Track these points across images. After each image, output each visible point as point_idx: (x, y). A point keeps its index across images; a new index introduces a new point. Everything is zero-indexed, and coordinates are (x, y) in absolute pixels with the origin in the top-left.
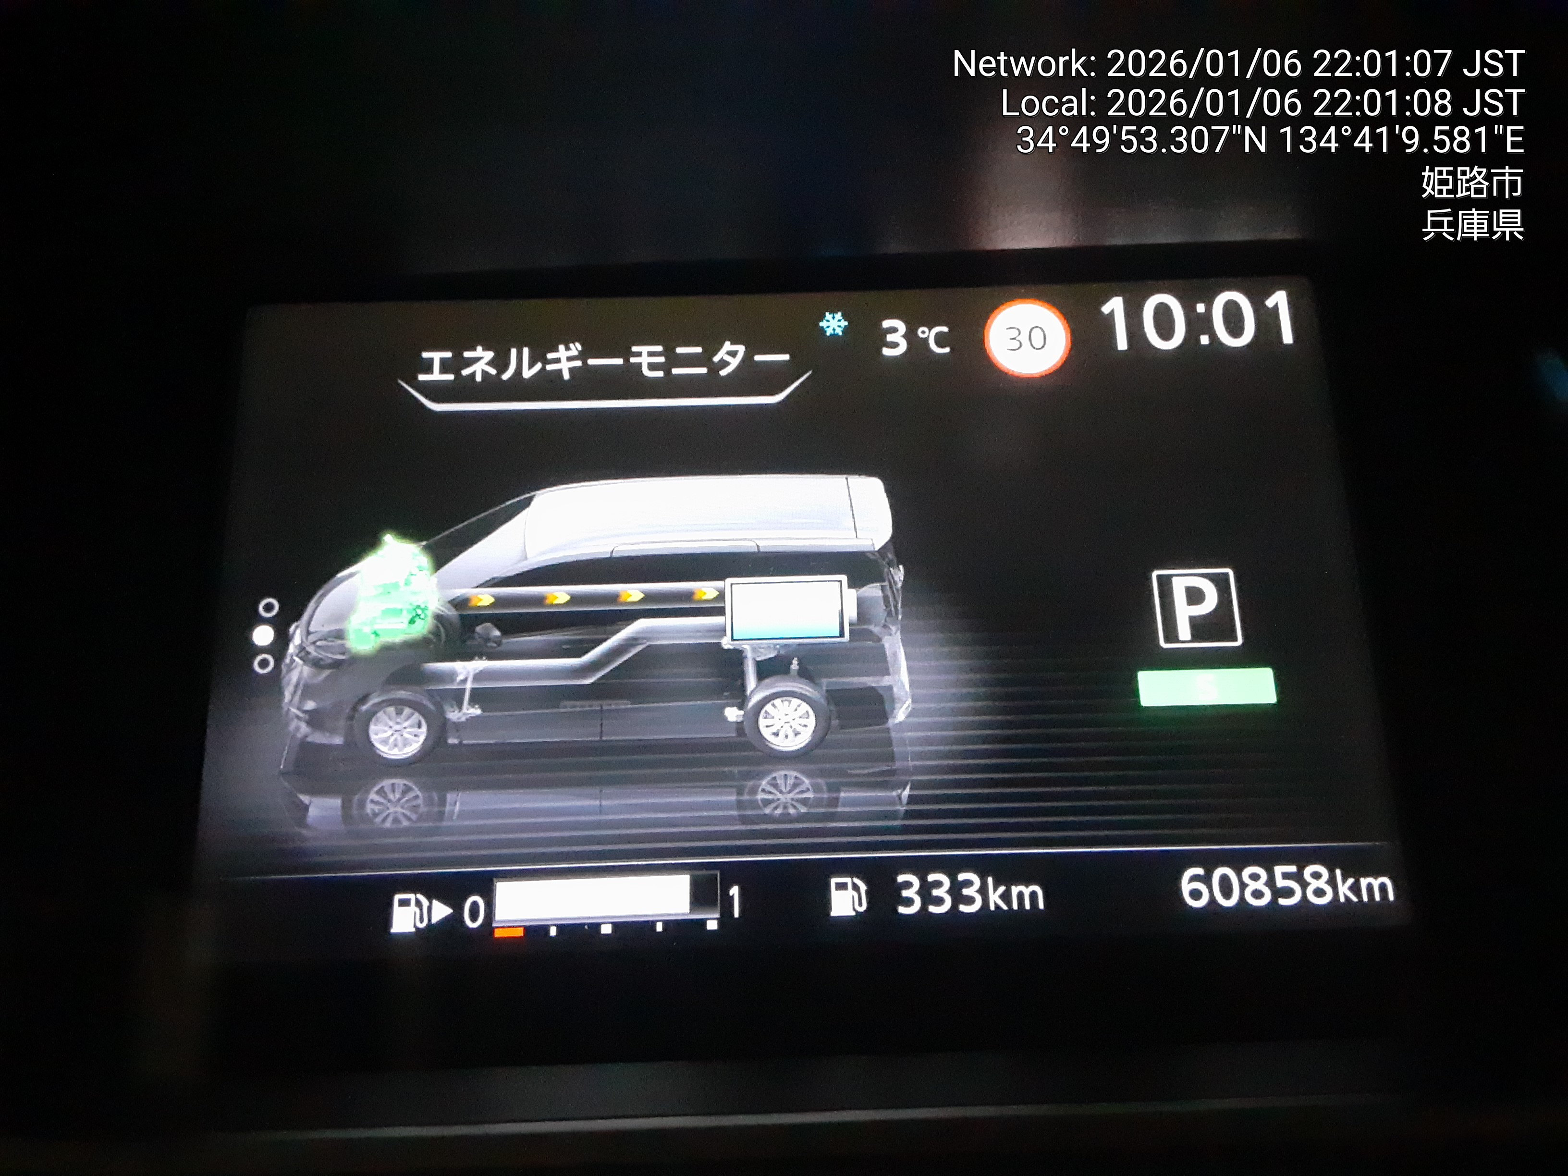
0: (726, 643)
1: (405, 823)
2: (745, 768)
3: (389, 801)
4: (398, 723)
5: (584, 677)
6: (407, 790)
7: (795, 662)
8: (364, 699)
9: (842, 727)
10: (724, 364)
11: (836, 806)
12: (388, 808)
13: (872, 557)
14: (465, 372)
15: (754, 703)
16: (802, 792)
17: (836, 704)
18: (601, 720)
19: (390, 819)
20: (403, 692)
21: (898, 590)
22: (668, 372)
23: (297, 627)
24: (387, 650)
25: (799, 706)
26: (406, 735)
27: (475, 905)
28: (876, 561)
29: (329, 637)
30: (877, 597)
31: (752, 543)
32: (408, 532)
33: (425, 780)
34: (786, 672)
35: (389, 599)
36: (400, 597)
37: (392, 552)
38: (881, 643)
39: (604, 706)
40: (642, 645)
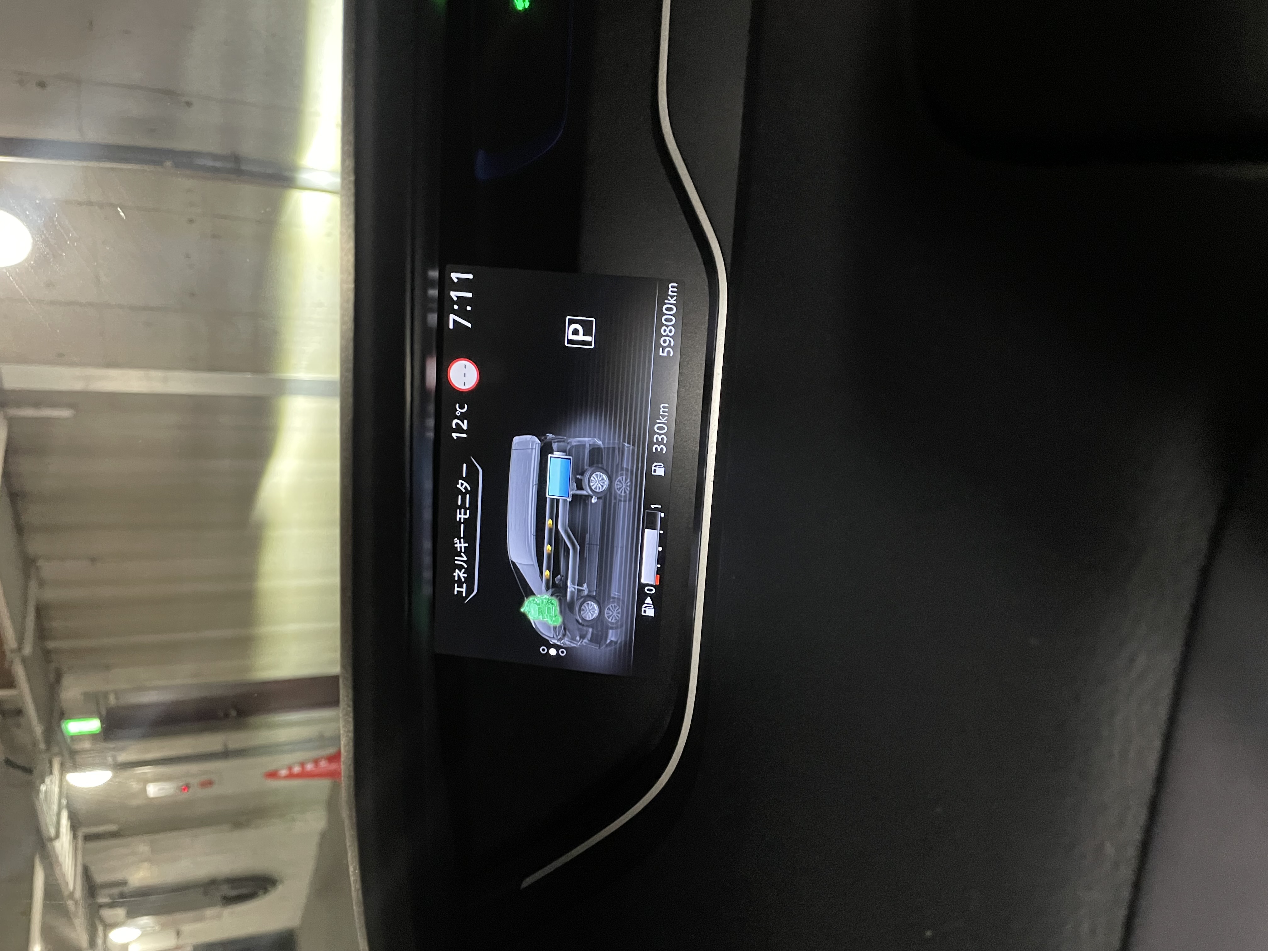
0: (569, 500)
1: (620, 610)
2: (613, 498)
3: (612, 615)
4: (587, 611)
5: (577, 548)
6: (609, 609)
7: (578, 476)
8: (577, 621)
9: (602, 463)
10: (466, 488)
11: (628, 469)
12: (614, 615)
13: (543, 444)
14: (463, 580)
15: (591, 492)
16: (623, 480)
17: (594, 464)
18: (592, 544)
19: (618, 614)
20: (576, 609)
21: (555, 437)
22: (468, 509)
23: (551, 641)
24: (561, 612)
25: (593, 477)
26: (591, 608)
27: (648, 590)
28: (545, 444)
29: (555, 631)
30: (558, 445)
31: (534, 486)
32: (521, 603)
33: (606, 602)
34: (581, 480)
35: (544, 611)
36: (543, 607)
37: (527, 609)
38: (574, 446)
39: (587, 544)
40: (567, 528)
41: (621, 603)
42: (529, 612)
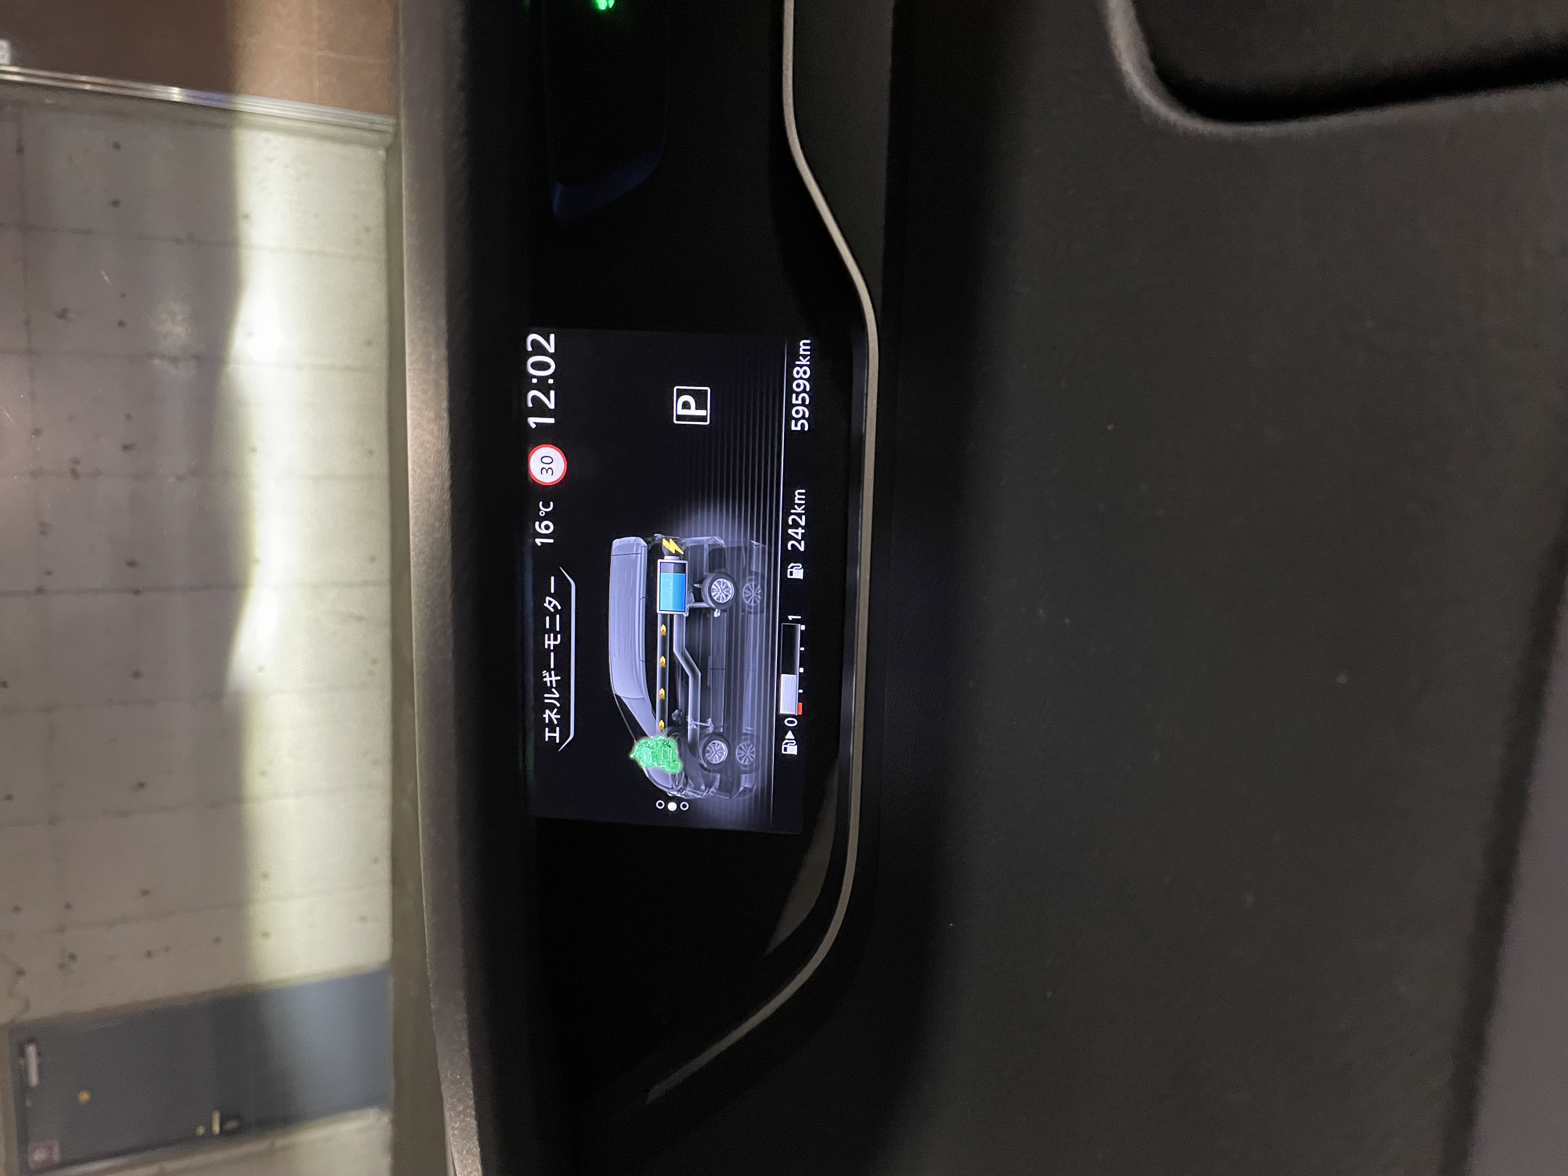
0: (686, 615)
1: (754, 749)
2: (740, 610)
3: (744, 755)
4: (713, 752)
5: (698, 676)
6: (740, 749)
7: (695, 585)
8: (702, 766)
9: (725, 567)
10: (555, 607)
11: (758, 573)
12: (748, 756)
13: (650, 547)
14: (556, 722)
15: (713, 604)
16: (752, 587)
17: (715, 569)
18: (716, 668)
19: (752, 755)
20: (699, 750)
21: (666, 537)
22: (558, 633)
23: (669, 793)
24: (680, 755)
25: (715, 585)
26: (718, 748)
27: (789, 722)
28: (653, 547)
29: (674, 780)
32: (630, 748)
33: (737, 740)
34: (700, 589)
35: (659, 756)
36: (658, 751)
37: (638, 754)
38: (690, 548)
39: (710, 669)
40: (684, 651)
41: (755, 740)
42: (640, 758)
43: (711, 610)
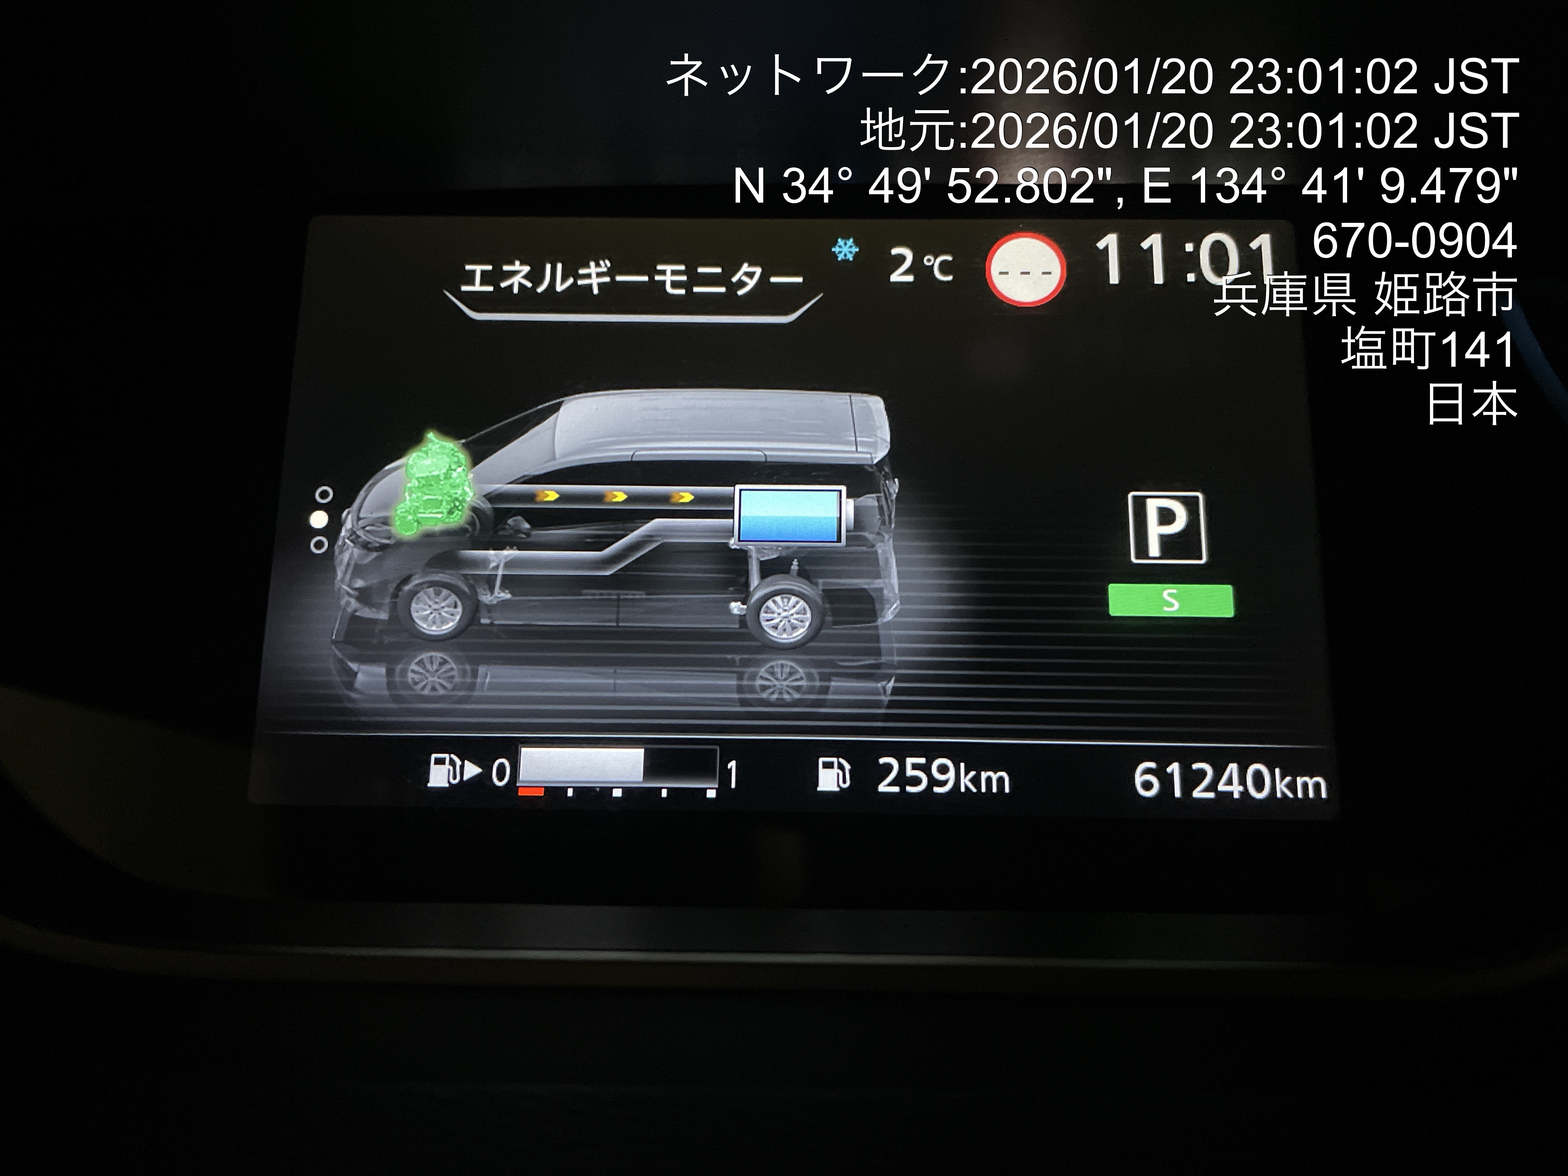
0: (733, 543)
1: (441, 692)
2: (746, 656)
3: (428, 671)
4: (436, 603)
5: (605, 569)
6: (443, 662)
7: (795, 562)
8: (406, 580)
9: (835, 623)
10: (742, 284)
11: (826, 693)
12: (427, 678)
13: (870, 470)
14: (503, 285)
15: (758, 600)
16: (797, 680)
17: (831, 602)
18: (620, 607)
19: (429, 687)
20: (441, 575)
21: (892, 501)
22: (689, 290)
23: (349, 513)
24: (429, 535)
25: (797, 603)
26: (444, 614)
27: (502, 766)
28: (873, 473)
29: (377, 522)
30: (873, 507)
31: (760, 453)
32: (449, 431)
33: (460, 653)
34: (787, 571)
35: (430, 490)
36: (441, 489)
37: (434, 448)
38: (874, 549)
39: (618, 595)
40: (657, 541)
41: (461, 693)
42: (426, 453)
43: (743, 596)
